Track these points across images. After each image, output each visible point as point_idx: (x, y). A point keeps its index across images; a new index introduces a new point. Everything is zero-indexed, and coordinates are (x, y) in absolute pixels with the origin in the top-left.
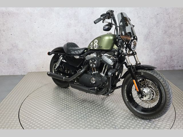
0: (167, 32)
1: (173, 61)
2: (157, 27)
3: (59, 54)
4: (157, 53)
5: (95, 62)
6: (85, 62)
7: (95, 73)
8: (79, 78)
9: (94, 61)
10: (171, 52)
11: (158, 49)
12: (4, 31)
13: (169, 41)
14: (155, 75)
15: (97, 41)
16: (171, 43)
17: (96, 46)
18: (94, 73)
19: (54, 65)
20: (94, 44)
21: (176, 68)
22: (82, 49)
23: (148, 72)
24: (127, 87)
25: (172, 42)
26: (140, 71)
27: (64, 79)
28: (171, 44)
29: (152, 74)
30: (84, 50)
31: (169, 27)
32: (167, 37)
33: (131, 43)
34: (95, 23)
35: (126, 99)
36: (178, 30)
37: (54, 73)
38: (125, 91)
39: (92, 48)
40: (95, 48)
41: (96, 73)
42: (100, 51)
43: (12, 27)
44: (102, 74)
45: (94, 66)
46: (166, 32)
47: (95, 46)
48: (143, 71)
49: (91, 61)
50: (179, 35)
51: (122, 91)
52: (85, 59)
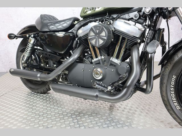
5: (103, 34)
6: (77, 42)
7: (99, 60)
8: (67, 72)
9: (101, 32)
18: (95, 60)
27: (40, 77)
35: (176, 104)
37: (22, 69)
38: (172, 89)
41: (102, 59)
44: (114, 60)
45: (101, 42)
49: (92, 34)
51: (164, 89)
52: (77, 36)
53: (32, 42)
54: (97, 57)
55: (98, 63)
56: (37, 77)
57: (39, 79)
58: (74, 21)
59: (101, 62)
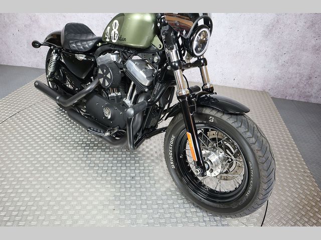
3: (52, 47)
7: (114, 96)
8: (84, 101)
14: (242, 130)
15: (118, 25)
17: (116, 35)
20: (111, 30)
23: (225, 118)
24: (176, 141)
26: (208, 111)
30: (94, 41)
33: (192, 35)
35: (172, 163)
38: (171, 148)
39: (108, 40)
40: (114, 41)
45: (107, 83)
47: (113, 36)
48: (213, 113)
49: (100, 71)
51: (165, 145)
53: (54, 58)
54: (114, 92)
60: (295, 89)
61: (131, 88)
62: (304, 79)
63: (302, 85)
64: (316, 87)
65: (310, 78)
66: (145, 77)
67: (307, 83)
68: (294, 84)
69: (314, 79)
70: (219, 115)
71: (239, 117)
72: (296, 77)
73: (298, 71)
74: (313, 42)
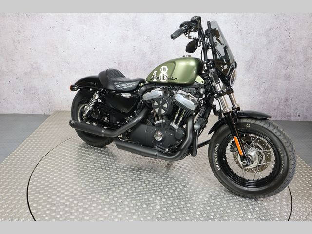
0: (284, 60)
1: (288, 106)
2: (267, 50)
3: (91, 89)
4: (263, 92)
5: (165, 106)
6: (142, 103)
7: (160, 123)
8: (130, 131)
10: (287, 92)
11: (266, 86)
12: (19, 43)
13: (286, 75)
14: (271, 128)
15: (167, 69)
16: (288, 77)
17: (165, 77)
18: (157, 122)
19: (81, 108)
20: (159, 72)
21: (293, 119)
22: (135, 81)
23: (258, 123)
24: (219, 147)
25: (289, 75)
26: (244, 121)
28: (288, 79)
29: (266, 126)
31: (287, 51)
32: (283, 67)
34: (173, 37)
35: (217, 166)
36: (302, 58)
37: (80, 121)
38: (216, 154)
39: (155, 80)
40: (162, 81)
41: (163, 123)
42: (170, 86)
43: (33, 37)
44: (173, 125)
46: (281, 59)
47: (162, 77)
48: (249, 121)
49: (156, 103)
50: (303, 66)
51: (210, 153)
52: (142, 98)
53: (96, 98)
54: (158, 120)
55: (159, 125)
56: (101, 133)
57: (103, 135)
58: (140, 83)
59: (162, 126)
60: (277, 111)
61: (177, 115)
62: (282, 101)
63: (281, 107)
64: (293, 107)
65: (287, 100)
66: (193, 104)
67: (285, 105)
68: (276, 107)
69: (290, 101)
70: (253, 122)
71: (266, 121)
72: (276, 101)
73: (276, 96)
74: (284, 72)
